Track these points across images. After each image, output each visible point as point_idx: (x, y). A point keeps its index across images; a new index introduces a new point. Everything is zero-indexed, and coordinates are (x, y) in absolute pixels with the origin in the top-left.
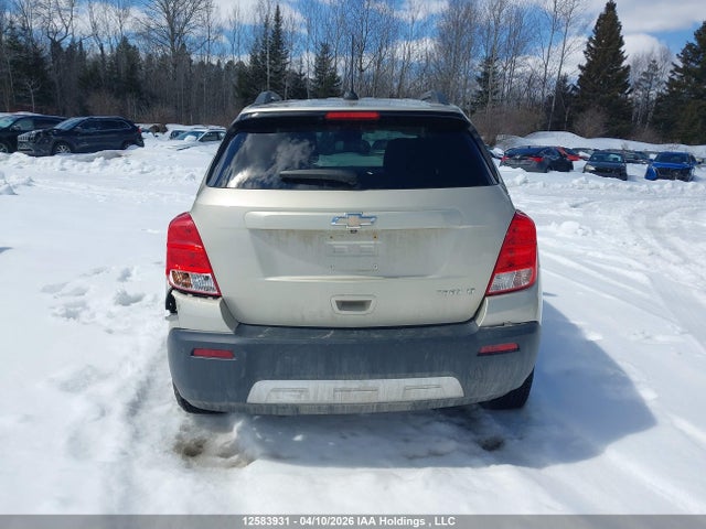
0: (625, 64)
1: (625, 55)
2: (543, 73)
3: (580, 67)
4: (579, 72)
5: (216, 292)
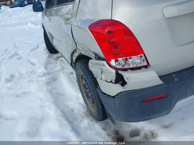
5: (146, 64)
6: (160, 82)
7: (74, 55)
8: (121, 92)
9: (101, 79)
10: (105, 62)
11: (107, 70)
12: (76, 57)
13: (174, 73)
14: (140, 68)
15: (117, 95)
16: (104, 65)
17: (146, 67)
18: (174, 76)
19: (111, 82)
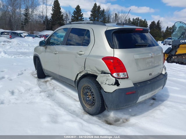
0: (62, 14)
1: (62, 12)
2: (42, 15)
3: (51, 14)
4: (51, 15)
5: (127, 77)
6: (133, 86)
7: (79, 75)
8: (116, 90)
9: (106, 84)
10: (110, 75)
11: (111, 78)
12: (81, 76)
13: (138, 83)
14: (125, 78)
15: (114, 91)
16: (109, 76)
17: (127, 78)
18: (138, 84)
19: (112, 85)
